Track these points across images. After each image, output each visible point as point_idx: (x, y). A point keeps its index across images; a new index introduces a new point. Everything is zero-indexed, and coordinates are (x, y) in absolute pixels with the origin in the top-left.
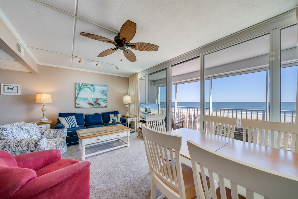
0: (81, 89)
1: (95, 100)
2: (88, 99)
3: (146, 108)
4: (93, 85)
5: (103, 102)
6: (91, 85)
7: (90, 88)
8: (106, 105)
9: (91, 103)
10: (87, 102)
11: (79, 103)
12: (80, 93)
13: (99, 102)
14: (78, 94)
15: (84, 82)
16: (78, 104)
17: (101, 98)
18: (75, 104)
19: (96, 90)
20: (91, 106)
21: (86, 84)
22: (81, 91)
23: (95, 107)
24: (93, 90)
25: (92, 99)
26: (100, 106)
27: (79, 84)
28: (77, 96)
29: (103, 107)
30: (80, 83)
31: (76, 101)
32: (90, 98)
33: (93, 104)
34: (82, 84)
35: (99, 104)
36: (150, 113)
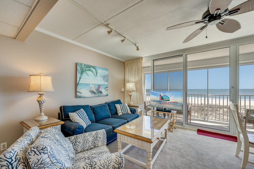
0: (84, 71)
1: (97, 87)
2: (91, 85)
3: (160, 96)
4: (96, 68)
5: (105, 89)
6: (94, 67)
7: (92, 71)
8: (107, 94)
9: (93, 90)
10: (89, 90)
11: (80, 91)
12: (82, 77)
13: (100, 90)
14: (80, 78)
15: (87, 63)
16: (79, 93)
17: (103, 85)
18: (76, 92)
19: (98, 75)
20: (93, 95)
21: (89, 65)
22: (83, 74)
23: (97, 95)
24: (95, 74)
25: (95, 86)
26: (102, 95)
27: (81, 65)
28: (79, 81)
29: (104, 96)
30: (82, 63)
31: (78, 89)
32: (92, 84)
33: (96, 92)
34: (85, 65)
35: (101, 92)
36: (168, 101)
